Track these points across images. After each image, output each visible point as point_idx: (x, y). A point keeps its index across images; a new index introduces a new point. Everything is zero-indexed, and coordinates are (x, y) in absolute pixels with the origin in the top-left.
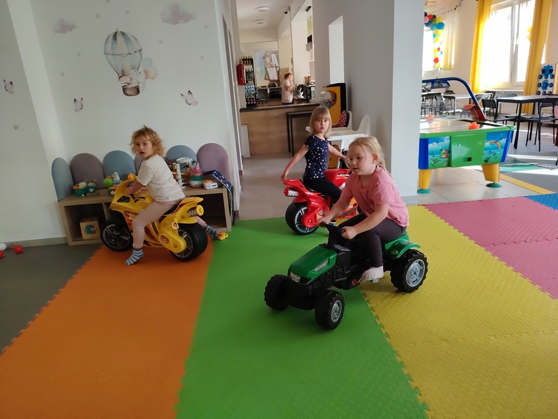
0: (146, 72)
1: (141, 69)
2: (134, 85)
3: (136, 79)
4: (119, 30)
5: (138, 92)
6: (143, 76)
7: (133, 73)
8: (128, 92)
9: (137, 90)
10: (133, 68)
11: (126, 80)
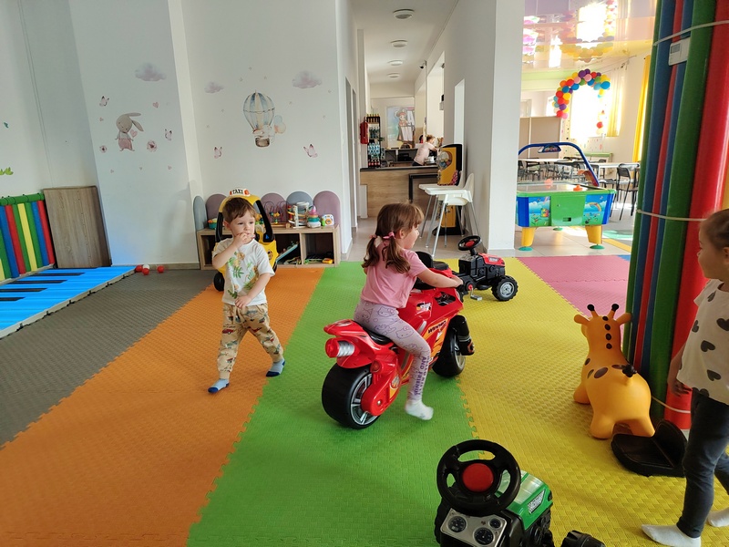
0: (276, 127)
1: (272, 125)
2: (265, 137)
3: (267, 132)
4: (258, 92)
6: (273, 130)
7: (265, 128)
8: (259, 144)
9: (268, 143)
10: (266, 123)
11: (259, 133)
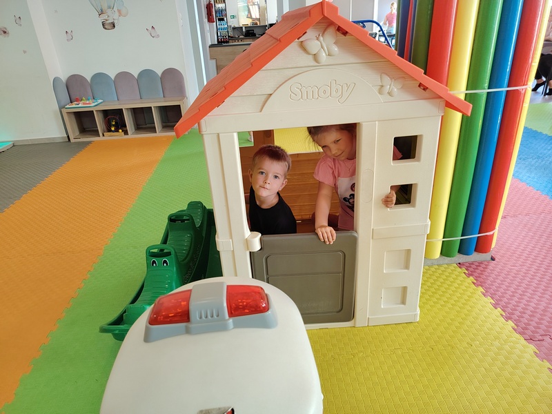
0: (119, 11)
1: (115, 9)
2: (110, 21)
3: (112, 16)
5: (114, 26)
6: (117, 13)
7: (109, 12)
8: (106, 27)
10: (109, 7)
11: (104, 17)
